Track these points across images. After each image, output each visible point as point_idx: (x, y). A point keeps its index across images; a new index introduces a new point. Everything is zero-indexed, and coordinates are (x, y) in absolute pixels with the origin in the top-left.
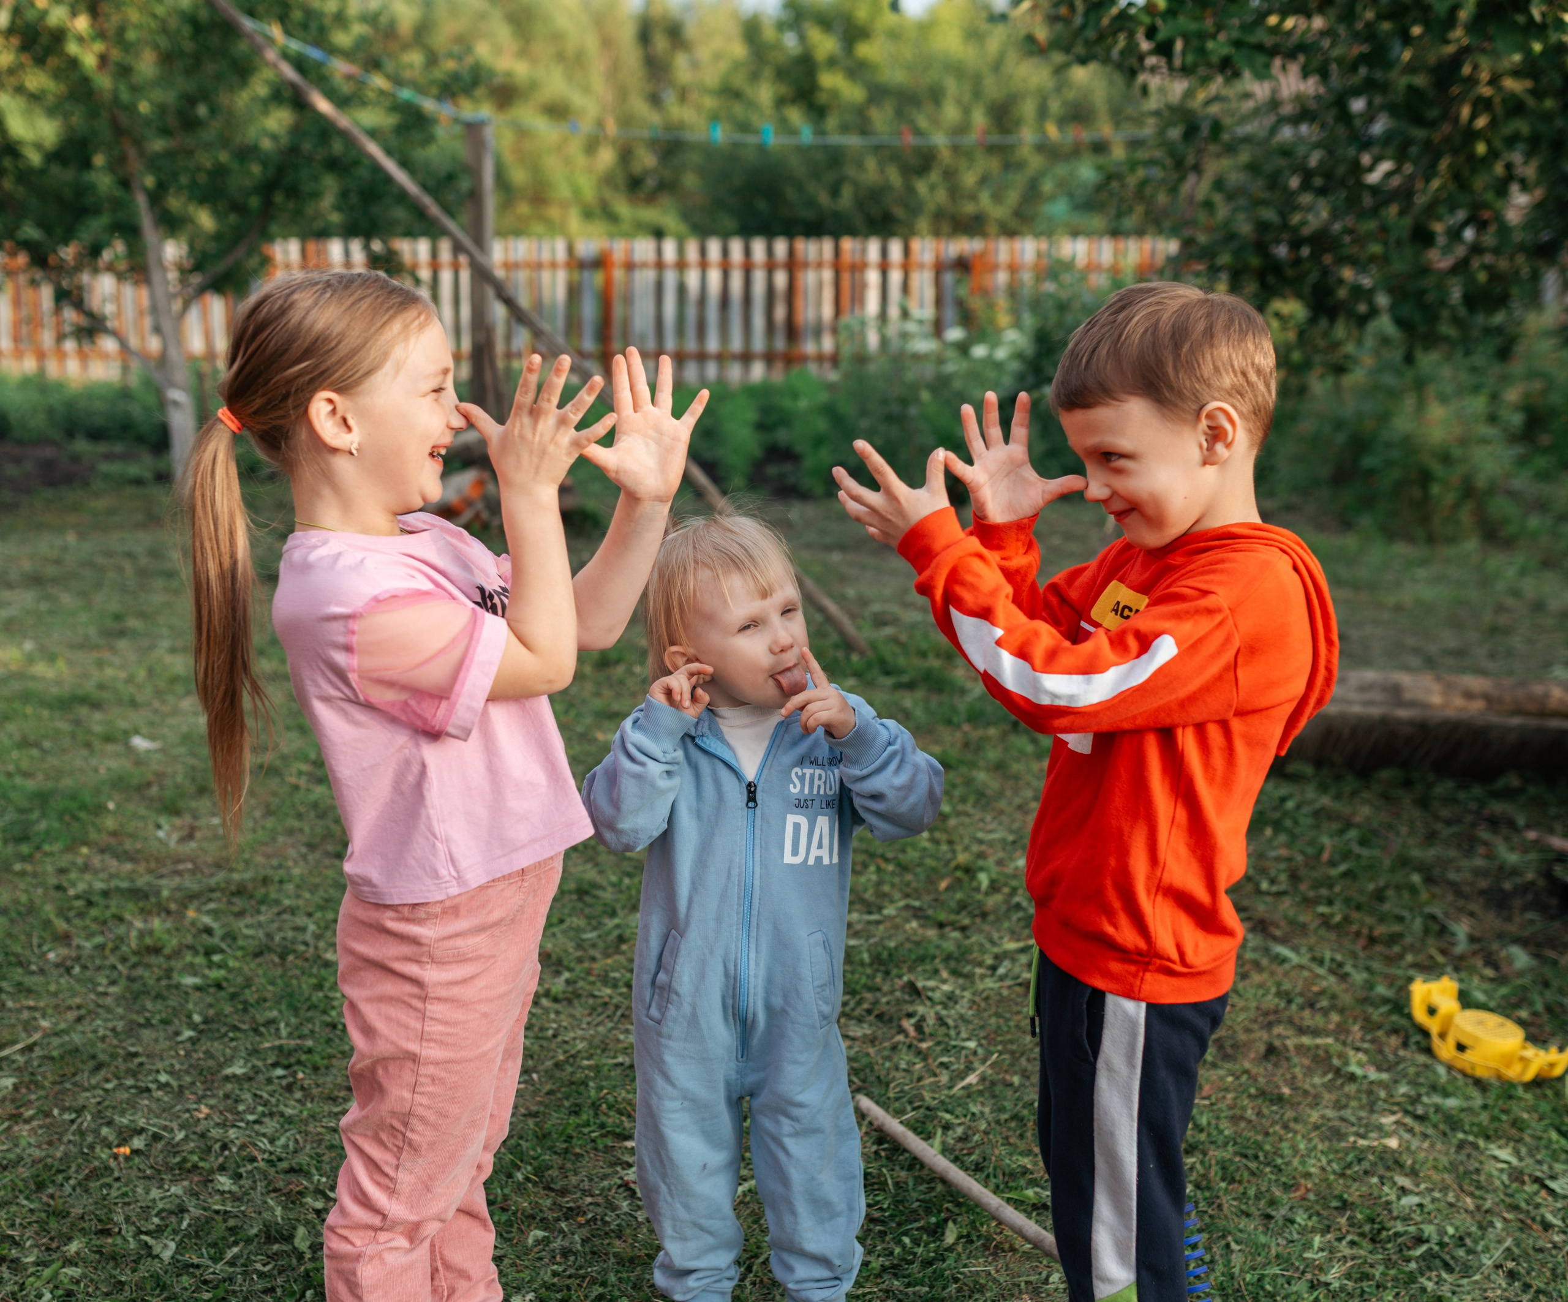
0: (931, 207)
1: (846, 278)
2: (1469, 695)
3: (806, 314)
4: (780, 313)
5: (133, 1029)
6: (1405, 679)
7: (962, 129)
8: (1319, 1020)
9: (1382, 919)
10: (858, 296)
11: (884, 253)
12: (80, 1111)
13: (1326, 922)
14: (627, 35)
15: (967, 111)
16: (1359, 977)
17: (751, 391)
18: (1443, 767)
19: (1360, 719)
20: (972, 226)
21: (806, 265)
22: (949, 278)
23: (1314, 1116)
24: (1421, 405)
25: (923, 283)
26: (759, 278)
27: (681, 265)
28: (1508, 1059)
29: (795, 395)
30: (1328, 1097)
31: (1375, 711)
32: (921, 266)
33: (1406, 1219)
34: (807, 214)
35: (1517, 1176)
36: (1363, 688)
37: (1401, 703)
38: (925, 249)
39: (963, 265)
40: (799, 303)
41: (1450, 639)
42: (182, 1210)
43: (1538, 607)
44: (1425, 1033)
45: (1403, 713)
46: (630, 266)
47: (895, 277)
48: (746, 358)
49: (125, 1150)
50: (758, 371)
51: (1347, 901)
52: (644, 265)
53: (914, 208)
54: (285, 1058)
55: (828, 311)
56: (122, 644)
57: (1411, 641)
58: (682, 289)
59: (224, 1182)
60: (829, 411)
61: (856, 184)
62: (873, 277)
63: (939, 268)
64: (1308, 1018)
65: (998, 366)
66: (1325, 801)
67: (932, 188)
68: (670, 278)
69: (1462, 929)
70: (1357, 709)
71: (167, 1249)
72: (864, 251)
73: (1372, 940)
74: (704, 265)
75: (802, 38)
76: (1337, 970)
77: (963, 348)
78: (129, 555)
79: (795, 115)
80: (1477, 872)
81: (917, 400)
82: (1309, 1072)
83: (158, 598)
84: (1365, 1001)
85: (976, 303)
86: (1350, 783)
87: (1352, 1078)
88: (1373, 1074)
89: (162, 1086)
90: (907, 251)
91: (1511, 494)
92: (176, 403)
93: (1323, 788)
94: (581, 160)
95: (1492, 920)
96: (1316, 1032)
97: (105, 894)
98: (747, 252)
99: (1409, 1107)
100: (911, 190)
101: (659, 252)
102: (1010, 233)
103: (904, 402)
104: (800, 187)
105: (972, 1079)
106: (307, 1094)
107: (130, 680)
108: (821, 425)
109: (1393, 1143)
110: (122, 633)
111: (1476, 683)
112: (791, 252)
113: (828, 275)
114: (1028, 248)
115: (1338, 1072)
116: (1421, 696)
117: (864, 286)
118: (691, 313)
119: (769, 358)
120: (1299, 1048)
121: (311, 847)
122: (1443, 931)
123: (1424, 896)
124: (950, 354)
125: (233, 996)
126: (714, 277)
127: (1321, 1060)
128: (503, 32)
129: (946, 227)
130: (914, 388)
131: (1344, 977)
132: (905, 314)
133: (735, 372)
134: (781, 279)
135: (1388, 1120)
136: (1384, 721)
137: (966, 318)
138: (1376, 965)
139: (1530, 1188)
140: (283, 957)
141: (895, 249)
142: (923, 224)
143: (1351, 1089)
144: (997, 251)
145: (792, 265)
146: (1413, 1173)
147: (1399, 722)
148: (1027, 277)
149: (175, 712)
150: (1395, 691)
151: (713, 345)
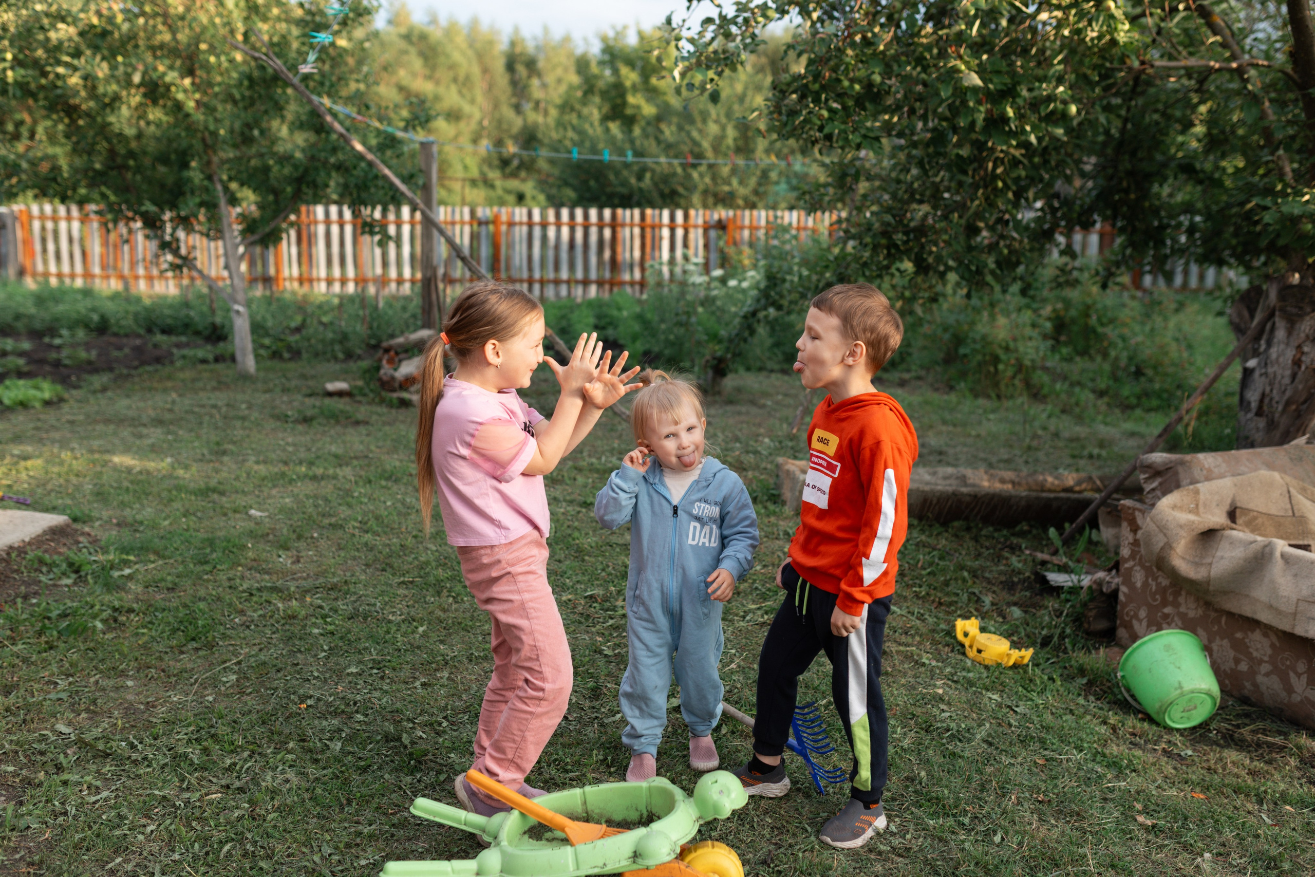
0: (701, 187)
1: (648, 231)
2: (1003, 481)
3: (624, 255)
4: (607, 254)
5: (292, 653)
6: (968, 472)
7: (720, 138)
8: (910, 640)
9: (947, 594)
10: (656, 245)
11: (672, 218)
12: (276, 689)
13: (917, 595)
14: (499, 65)
15: (723, 128)
16: (931, 620)
17: (590, 304)
18: (987, 520)
19: (942, 493)
20: (727, 200)
21: (623, 225)
22: (713, 234)
23: (903, 681)
24: (993, 317)
25: (697, 237)
26: (594, 231)
27: (544, 225)
28: (1001, 655)
29: (619, 309)
30: (910, 673)
31: (950, 489)
32: (696, 226)
33: (942, 721)
34: (623, 191)
35: (1000, 705)
36: (945, 478)
37: (966, 485)
38: (698, 216)
39: (721, 226)
40: (619, 249)
41: (1004, 454)
42: (340, 730)
43: (1056, 435)
44: (963, 646)
45: (964, 490)
46: (511, 224)
47: (680, 232)
48: (586, 283)
49: (303, 706)
50: (593, 290)
51: (929, 586)
52: (521, 224)
53: (691, 189)
54: (377, 665)
55: (637, 254)
56: (226, 459)
57: (982, 455)
58: (544, 238)
59: (359, 717)
60: (640, 317)
61: (653, 171)
62: (666, 232)
63: (707, 228)
64: (903, 639)
65: (744, 291)
66: (923, 538)
67: (702, 176)
68: (537, 231)
69: (988, 600)
70: (939, 488)
71: (337, 746)
72: (661, 215)
73: (940, 604)
74: (558, 225)
75: (616, 71)
76: (921, 617)
77: (723, 281)
78: (214, 406)
79: (615, 127)
80: (1001, 573)
81: (695, 313)
82: (902, 662)
83: (239, 433)
84: (934, 631)
85: (731, 250)
86: (937, 529)
87: (924, 664)
88: (934, 663)
89: (316, 678)
90: (686, 216)
91: (1045, 369)
92: (238, 312)
93: (922, 531)
94: (469, 148)
95: (1005, 595)
96: (907, 645)
97: (259, 590)
98: (586, 216)
99: (951, 678)
100: (688, 177)
101: (530, 215)
102: (753, 206)
103: (688, 314)
104: (617, 173)
105: (733, 666)
106: (393, 681)
107: (237, 478)
108: (637, 327)
109: (940, 691)
110: (224, 453)
111: (1009, 475)
112: (614, 216)
113: (637, 231)
114: (762, 216)
115: (916, 662)
116: (977, 481)
117: (661, 238)
118: (551, 253)
119: (600, 283)
120: (898, 652)
121: (367, 565)
122: (979, 600)
123: (970, 583)
124: (715, 284)
125: (341, 638)
126: (565, 231)
127: (909, 657)
128: (417, 64)
129: (711, 200)
130: (691, 304)
131: (924, 621)
132: (686, 258)
133: (579, 291)
134: (607, 233)
135: (939, 683)
136: (954, 494)
137: (724, 261)
138: (941, 615)
139: (1005, 710)
140: (365, 618)
141: (679, 214)
142: (696, 199)
143: (922, 669)
144: (743, 217)
145: (614, 225)
146: (949, 704)
147: (962, 494)
148: (761, 233)
149: (270, 497)
150: (963, 479)
151: (564, 275)
